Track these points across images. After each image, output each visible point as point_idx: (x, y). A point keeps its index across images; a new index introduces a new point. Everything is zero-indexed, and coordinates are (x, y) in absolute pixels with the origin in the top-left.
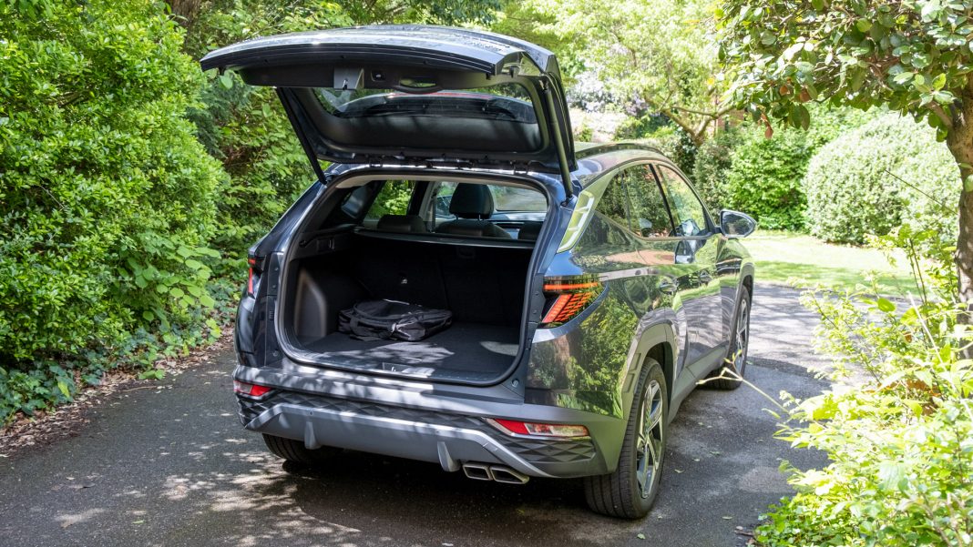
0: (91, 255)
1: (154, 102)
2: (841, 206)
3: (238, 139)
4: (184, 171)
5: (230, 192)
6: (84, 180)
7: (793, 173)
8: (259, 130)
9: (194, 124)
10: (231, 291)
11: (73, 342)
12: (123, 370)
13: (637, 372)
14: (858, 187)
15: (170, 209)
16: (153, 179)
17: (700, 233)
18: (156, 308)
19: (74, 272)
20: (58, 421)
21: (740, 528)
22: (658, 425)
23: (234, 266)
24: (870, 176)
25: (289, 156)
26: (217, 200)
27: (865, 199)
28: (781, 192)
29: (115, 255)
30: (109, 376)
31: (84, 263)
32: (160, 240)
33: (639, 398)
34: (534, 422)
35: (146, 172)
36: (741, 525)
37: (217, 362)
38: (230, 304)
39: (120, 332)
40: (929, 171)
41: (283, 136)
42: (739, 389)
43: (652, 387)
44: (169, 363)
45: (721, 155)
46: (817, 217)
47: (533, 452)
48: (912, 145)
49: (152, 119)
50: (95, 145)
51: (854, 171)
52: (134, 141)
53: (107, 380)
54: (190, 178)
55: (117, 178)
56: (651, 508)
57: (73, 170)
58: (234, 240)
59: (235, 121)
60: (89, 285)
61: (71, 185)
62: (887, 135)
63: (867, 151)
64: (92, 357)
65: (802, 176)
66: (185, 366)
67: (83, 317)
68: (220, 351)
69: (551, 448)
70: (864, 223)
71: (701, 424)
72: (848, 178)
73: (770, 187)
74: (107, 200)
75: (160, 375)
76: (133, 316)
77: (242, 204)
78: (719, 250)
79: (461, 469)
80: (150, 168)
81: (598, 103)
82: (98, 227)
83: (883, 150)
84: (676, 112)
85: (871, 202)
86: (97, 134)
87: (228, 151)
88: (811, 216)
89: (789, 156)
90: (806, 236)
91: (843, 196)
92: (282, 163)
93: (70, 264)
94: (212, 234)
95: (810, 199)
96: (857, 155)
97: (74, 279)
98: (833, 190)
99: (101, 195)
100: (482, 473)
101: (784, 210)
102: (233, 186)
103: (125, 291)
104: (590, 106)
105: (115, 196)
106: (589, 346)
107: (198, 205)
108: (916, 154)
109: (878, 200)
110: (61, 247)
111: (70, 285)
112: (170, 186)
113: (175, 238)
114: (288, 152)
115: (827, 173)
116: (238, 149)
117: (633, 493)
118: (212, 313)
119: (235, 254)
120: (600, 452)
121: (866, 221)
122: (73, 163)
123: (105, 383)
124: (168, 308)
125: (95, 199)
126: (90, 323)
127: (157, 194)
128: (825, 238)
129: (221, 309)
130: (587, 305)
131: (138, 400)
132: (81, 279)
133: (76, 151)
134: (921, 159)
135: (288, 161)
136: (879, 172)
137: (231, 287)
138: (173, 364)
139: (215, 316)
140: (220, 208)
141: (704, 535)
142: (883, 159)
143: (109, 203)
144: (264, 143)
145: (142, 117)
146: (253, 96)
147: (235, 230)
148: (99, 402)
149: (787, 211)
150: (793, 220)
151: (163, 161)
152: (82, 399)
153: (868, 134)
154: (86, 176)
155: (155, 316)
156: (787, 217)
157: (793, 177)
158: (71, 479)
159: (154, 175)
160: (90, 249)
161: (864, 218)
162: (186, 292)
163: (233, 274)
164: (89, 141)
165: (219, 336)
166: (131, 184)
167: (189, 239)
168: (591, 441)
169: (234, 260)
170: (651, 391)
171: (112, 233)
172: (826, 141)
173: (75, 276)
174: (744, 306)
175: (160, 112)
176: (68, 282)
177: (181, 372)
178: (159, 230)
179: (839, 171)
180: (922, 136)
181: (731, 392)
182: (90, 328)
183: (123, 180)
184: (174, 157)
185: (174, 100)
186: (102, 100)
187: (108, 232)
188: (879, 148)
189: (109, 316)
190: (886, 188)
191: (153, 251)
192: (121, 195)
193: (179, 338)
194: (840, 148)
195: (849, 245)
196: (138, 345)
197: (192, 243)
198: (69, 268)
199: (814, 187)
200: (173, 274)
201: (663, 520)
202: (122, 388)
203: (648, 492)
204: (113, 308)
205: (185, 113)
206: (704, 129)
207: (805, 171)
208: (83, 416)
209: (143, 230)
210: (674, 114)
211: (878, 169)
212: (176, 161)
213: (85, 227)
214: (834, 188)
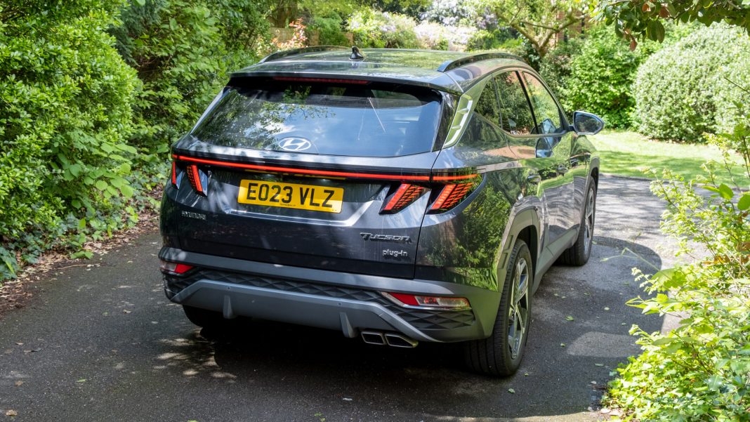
0: (30, 151)
1: (81, 18)
2: (665, 107)
3: (148, 49)
4: (107, 78)
5: (143, 96)
6: (23, 86)
7: (624, 80)
8: (167, 41)
9: (114, 37)
10: (143, 182)
11: (15, 227)
12: (56, 251)
13: (510, 252)
14: (679, 92)
15: (95, 110)
16: (82, 85)
17: (557, 131)
18: (82, 197)
19: (16, 167)
20: (5, 294)
21: (594, 382)
22: (525, 296)
23: (146, 160)
24: (689, 82)
25: (193, 64)
26: (133, 104)
27: (685, 101)
28: (613, 96)
29: (49, 151)
30: (45, 256)
31: (24, 158)
32: (87, 139)
33: (511, 274)
34: (423, 295)
35: (75, 79)
36: (594, 380)
37: (137, 244)
38: (144, 193)
39: (53, 218)
40: (739, 78)
41: (188, 47)
42: (586, 265)
43: (521, 264)
44: (95, 245)
45: (563, 64)
46: (643, 117)
47: (422, 321)
48: (724, 56)
49: (80, 33)
50: (33, 56)
51: (676, 78)
52: (66, 52)
53: (43, 260)
54: (111, 84)
55: (50, 85)
56: (518, 367)
57: (14, 77)
58: (146, 138)
59: (147, 34)
60: (29, 177)
61: (12, 90)
62: (703, 47)
63: (687, 60)
64: (30, 239)
65: (631, 82)
66: (109, 247)
67: (23, 205)
68: (138, 234)
69: (437, 317)
70: (683, 122)
71: (556, 295)
72: (670, 84)
73: (605, 91)
74: (43, 103)
75: (89, 255)
76: (64, 204)
77: (152, 107)
78: (572, 145)
79: (360, 335)
80: (78, 75)
81: (452, 18)
82: (35, 127)
83: (700, 60)
84: (523, 26)
85: (690, 105)
86: (34, 46)
87: (139, 60)
88: (639, 116)
89: (620, 65)
90: (635, 133)
91: (666, 99)
92: (187, 70)
93: (12, 159)
94: (129, 132)
95: (638, 102)
96: (678, 64)
97: (16, 173)
98: (658, 93)
99: (38, 100)
100: (378, 339)
101: (616, 112)
102: (144, 90)
103: (57, 182)
104: (446, 20)
105: (49, 100)
106: (469, 229)
107: (118, 108)
108: (728, 63)
109: (696, 102)
110: (4, 145)
111: (13, 178)
112: (95, 91)
113: (99, 137)
114: (191, 60)
115: (653, 80)
116: (149, 58)
117: (505, 355)
118: (129, 201)
119: (146, 150)
120: (479, 320)
121: (685, 121)
122: (14, 71)
123: (42, 262)
124: (92, 197)
125: (32, 102)
126: (29, 210)
127: (84, 98)
128: (651, 135)
129: (137, 197)
130: (468, 194)
131: (72, 277)
132: (22, 172)
133: (16, 60)
134: (732, 67)
135: (191, 68)
136: (696, 79)
137: (144, 178)
138: (99, 245)
139: (132, 203)
140: (135, 109)
141: (564, 389)
142: (700, 67)
143: (45, 105)
144: (172, 53)
145: (71, 30)
146: (162, 11)
147: (147, 130)
148: (38, 278)
149: (618, 112)
150: (623, 120)
151: (89, 70)
152: (23, 276)
153: (687, 46)
154: (25, 83)
155: (82, 204)
156: (618, 117)
157: (623, 82)
158: (20, 344)
159: (82, 81)
160: (29, 146)
161: (683, 118)
162: (109, 184)
163: (144, 167)
164: (27, 52)
165: (137, 221)
166: (62, 89)
167: (111, 137)
168: (471, 311)
169: (145, 156)
170: (520, 267)
171: (48, 133)
172: (652, 52)
173: (17, 170)
174: (591, 194)
175: (87, 27)
176: (11, 175)
177: (106, 252)
178: (86, 129)
179: (663, 78)
180: (733, 48)
181: (580, 268)
182: (29, 215)
183: (56, 85)
184: (98, 65)
185: (98, 16)
186: (37, 16)
187: (44, 131)
188: (696, 58)
189: (43, 205)
190: (702, 92)
191: (81, 147)
192: (54, 99)
193: (103, 223)
194: (664, 57)
195: (670, 141)
196: (68, 229)
197: (113, 140)
198: (11, 163)
199: (642, 91)
200: (98, 168)
201: (529, 376)
202: (57, 266)
203: (516, 354)
204: (46, 198)
205: (108, 28)
206: (547, 41)
207: (634, 78)
208: (26, 290)
209: (72, 128)
210: (522, 28)
211: (696, 76)
212: (99, 69)
213: (25, 127)
214: (659, 92)
